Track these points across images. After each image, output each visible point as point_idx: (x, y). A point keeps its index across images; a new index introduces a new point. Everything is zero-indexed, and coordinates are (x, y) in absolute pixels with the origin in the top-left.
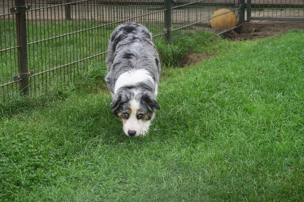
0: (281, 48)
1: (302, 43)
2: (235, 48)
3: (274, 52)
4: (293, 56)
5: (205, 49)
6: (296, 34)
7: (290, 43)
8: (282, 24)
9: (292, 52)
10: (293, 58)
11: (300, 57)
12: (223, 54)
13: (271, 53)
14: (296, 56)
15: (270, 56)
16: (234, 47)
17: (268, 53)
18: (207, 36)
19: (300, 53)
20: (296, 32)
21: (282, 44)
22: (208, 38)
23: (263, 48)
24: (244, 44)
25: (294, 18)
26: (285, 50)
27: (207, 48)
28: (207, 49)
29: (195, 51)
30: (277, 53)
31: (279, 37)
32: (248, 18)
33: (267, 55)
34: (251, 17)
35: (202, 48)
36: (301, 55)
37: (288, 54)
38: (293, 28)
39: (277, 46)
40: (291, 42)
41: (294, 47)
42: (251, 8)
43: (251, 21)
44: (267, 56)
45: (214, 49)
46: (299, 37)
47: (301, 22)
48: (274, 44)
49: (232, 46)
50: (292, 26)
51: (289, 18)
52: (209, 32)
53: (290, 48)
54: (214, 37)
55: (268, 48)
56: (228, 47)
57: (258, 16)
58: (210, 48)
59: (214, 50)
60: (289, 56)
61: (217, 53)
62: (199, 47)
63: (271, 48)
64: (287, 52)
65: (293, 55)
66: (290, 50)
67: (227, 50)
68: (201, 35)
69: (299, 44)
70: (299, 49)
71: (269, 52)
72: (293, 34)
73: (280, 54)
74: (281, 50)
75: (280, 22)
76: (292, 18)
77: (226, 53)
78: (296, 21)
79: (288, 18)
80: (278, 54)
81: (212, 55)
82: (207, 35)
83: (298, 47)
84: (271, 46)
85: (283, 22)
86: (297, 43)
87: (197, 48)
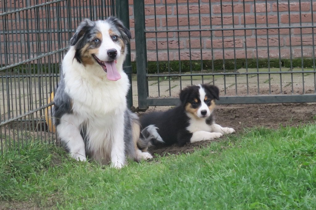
0: (226, 181)
1: (278, 165)
2: (108, 184)
3: (206, 191)
4: (254, 202)
5: (31, 189)
6: (264, 139)
7: (248, 166)
8: (229, 112)
9: (251, 189)
10: (256, 206)
11: (273, 202)
12: (77, 202)
13: (200, 196)
14: (264, 202)
15: (198, 203)
16: (105, 181)
17: (192, 195)
18: (37, 154)
19: (273, 191)
20: (263, 133)
21: (228, 168)
22: (39, 161)
23: (179, 182)
24: (132, 171)
25: (260, 95)
26: (235, 184)
27: (36, 187)
28: (37, 190)
29: (5, 196)
30: (214, 194)
31: (221, 150)
32: (140, 102)
33: (189, 200)
34: (148, 98)
35: (24, 186)
36: (276, 197)
37: (243, 196)
38: (259, 122)
39: (214, 175)
40: (250, 164)
41: (257, 175)
42: (148, 75)
43: (150, 107)
44: (189, 203)
45: (55, 188)
46: (271, 148)
47: (277, 106)
48: (207, 172)
49: (100, 178)
50: (255, 117)
51: (245, 98)
52: (40, 144)
53: (246, 180)
54: (55, 157)
55: (191, 182)
56: (91, 182)
57: (167, 94)
58: (45, 187)
59: (56, 191)
60: (245, 200)
61: (62, 199)
62: (16, 185)
63: (200, 181)
64: (240, 190)
65: (255, 199)
66: (248, 186)
67: (88, 190)
68: (19, 154)
69: (271, 166)
70: (270, 181)
71: (195, 194)
72: (255, 140)
73: (222, 198)
74: (225, 185)
75: (223, 107)
76: (252, 95)
77: (86, 198)
78: (265, 105)
79: (243, 96)
80: (216, 197)
81: (51, 206)
82: (34, 152)
83: (269, 175)
84: (200, 176)
85: (232, 107)
86: (264, 165)
87: (11, 187)
